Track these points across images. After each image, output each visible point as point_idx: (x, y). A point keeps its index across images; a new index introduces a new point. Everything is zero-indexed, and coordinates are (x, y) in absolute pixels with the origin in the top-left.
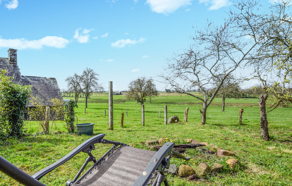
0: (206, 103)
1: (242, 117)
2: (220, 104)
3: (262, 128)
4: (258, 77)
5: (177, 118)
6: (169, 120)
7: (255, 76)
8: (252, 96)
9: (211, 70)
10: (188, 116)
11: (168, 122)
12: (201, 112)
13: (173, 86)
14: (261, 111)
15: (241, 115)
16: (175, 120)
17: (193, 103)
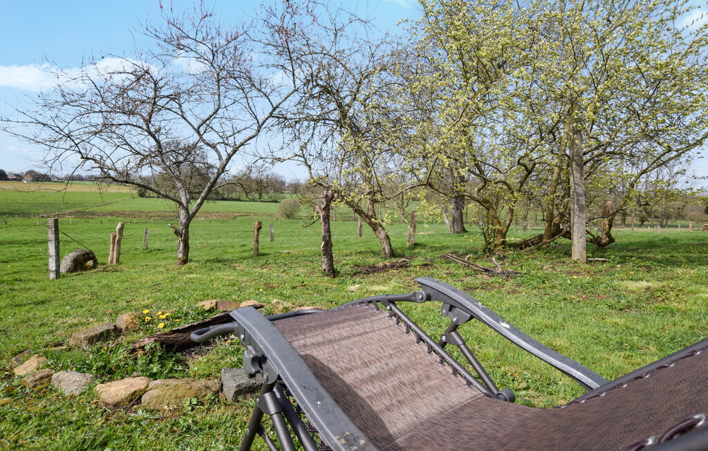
0: (187, 209)
1: (260, 240)
2: (167, 214)
3: (324, 255)
4: (300, 156)
5: (91, 256)
6: (66, 263)
7: (296, 155)
8: (234, 197)
9: (199, 128)
10: (122, 247)
11: (63, 270)
12: (177, 233)
13: (87, 159)
14: (323, 223)
15: (258, 236)
16: (86, 261)
17: (93, 214)
